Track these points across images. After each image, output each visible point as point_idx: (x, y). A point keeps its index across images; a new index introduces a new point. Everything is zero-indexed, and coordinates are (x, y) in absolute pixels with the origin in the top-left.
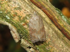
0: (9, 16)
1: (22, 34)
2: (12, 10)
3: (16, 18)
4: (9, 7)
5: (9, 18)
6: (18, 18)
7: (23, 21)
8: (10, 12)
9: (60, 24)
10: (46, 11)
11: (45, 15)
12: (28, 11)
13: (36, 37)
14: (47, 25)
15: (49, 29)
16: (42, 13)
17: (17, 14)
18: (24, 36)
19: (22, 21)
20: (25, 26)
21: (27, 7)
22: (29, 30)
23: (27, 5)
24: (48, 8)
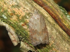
0: (6, 16)
1: (21, 36)
2: (9, 8)
3: (14, 18)
4: (6, 4)
5: (5, 18)
6: (17, 17)
7: (22, 20)
8: (7, 11)
9: (65, 24)
10: (49, 9)
11: (47, 14)
12: (28, 8)
13: (38, 39)
14: (50, 25)
15: (52, 30)
16: (44, 12)
17: (15, 12)
18: (24, 39)
19: (20, 20)
20: (24, 27)
21: (26, 5)
22: (29, 31)
23: (26, 2)
24: (51, 5)
